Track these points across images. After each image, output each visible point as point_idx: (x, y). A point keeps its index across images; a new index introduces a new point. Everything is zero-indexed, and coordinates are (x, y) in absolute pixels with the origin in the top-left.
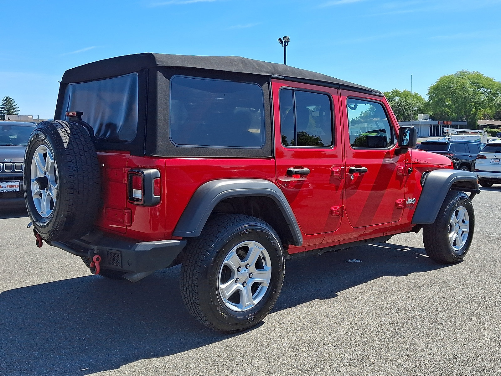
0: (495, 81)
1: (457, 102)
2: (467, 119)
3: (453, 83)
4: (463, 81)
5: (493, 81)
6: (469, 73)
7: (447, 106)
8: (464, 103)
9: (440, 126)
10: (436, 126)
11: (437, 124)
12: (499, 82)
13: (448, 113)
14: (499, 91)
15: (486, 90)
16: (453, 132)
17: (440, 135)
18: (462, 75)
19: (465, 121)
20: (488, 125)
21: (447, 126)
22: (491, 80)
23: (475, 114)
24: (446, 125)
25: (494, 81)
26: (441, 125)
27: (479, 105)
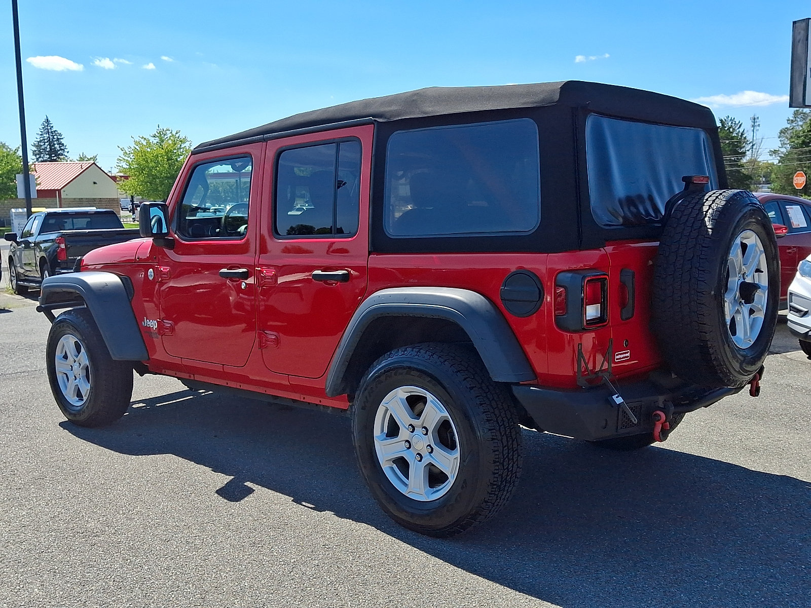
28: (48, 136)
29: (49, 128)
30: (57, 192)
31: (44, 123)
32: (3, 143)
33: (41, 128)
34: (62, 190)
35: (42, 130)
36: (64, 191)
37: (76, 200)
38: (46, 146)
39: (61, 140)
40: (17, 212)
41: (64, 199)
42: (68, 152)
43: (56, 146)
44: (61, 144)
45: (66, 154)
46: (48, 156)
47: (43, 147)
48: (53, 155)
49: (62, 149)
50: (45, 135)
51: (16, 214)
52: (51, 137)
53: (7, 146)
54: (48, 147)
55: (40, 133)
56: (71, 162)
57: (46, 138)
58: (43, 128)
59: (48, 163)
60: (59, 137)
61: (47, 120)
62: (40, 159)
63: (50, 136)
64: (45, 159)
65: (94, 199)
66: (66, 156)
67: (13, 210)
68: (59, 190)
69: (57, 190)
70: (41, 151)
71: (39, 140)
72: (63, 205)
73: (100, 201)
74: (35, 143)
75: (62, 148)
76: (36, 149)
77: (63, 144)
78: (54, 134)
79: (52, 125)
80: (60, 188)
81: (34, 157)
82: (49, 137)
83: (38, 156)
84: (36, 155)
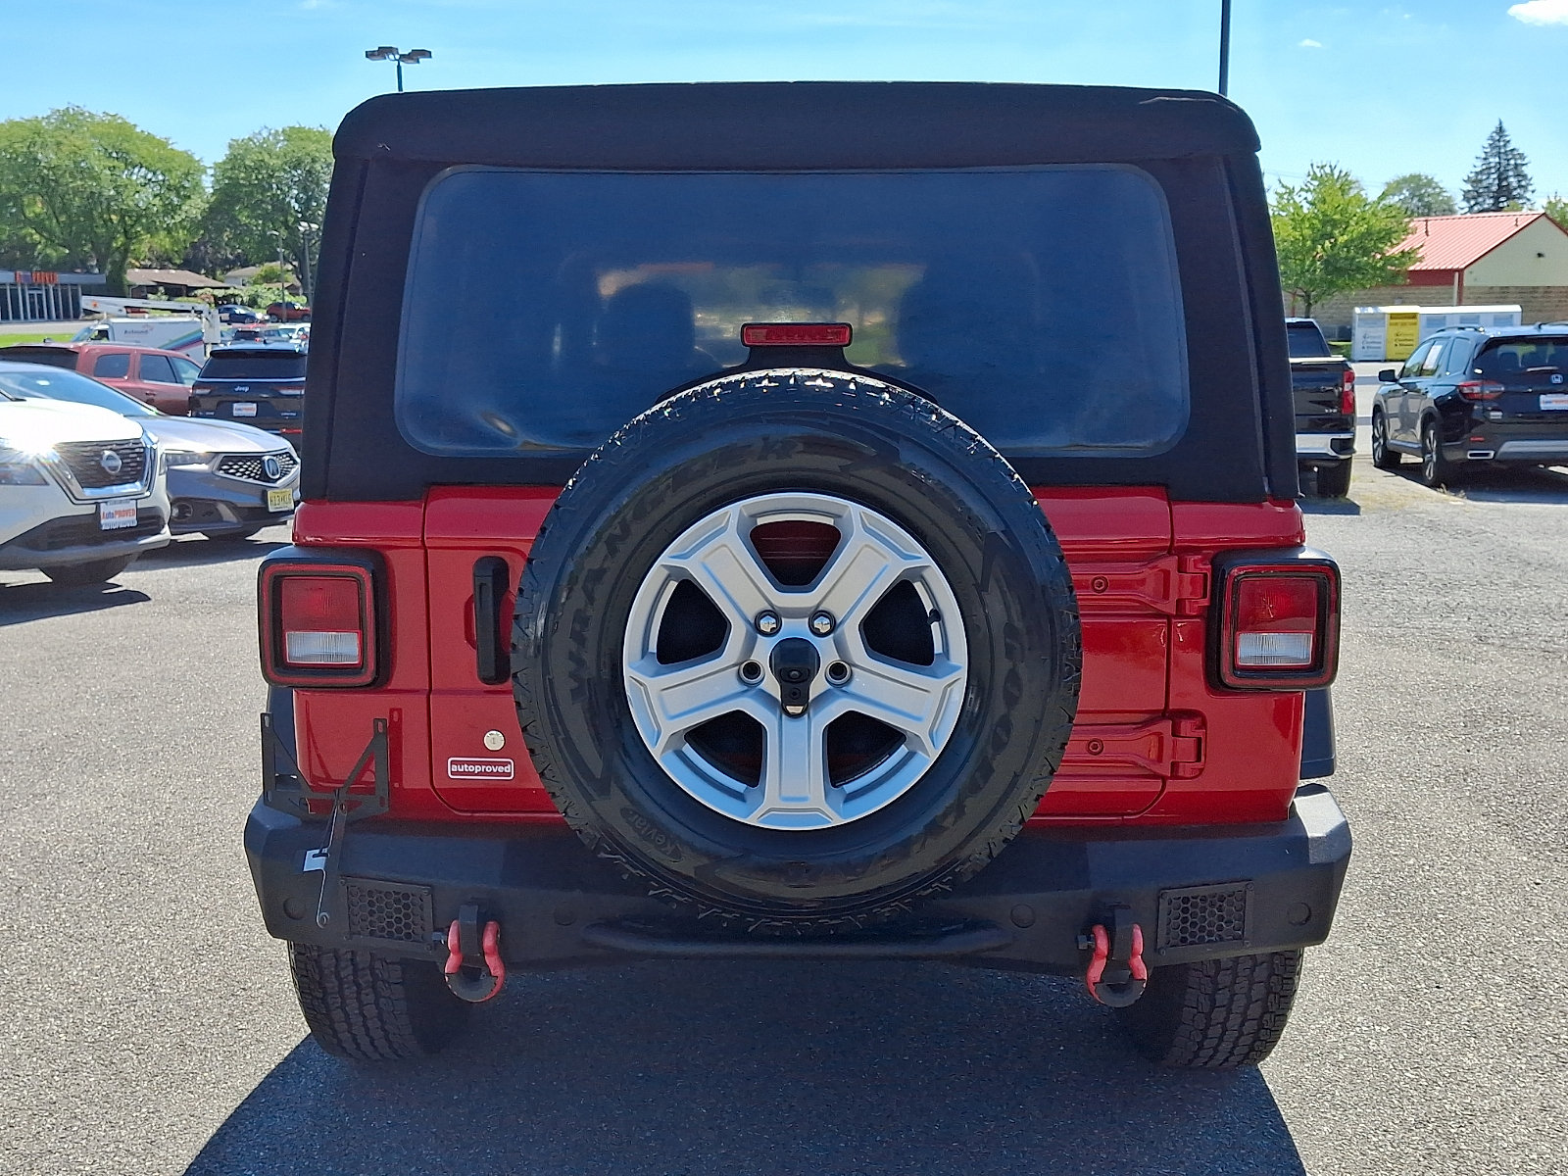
0: (175, 147)
1: (65, 209)
2: (101, 266)
3: (44, 146)
4: (77, 144)
5: (170, 147)
6: (91, 116)
7: (29, 222)
8: (88, 214)
9: (19, 288)
10: (8, 288)
11: (12, 281)
12: (186, 152)
13: (35, 245)
14: (189, 179)
15: (150, 176)
16: (114, 310)
17: (26, 318)
18: (70, 119)
19: (96, 271)
20: (160, 284)
21: (44, 288)
22: (163, 144)
23: (125, 251)
24: (40, 285)
25: (172, 149)
26: (22, 285)
27: (134, 221)
28: (1497, 160)
29: (1502, 144)
30: (1457, 274)
31: (1494, 135)
32: (1430, 178)
33: (1487, 146)
34: (1466, 271)
35: (1488, 150)
36: (1471, 272)
37: (1495, 290)
38: (1491, 181)
39: (1524, 168)
40: (1365, 314)
41: (1469, 288)
42: (1533, 192)
43: (1511, 179)
44: (1521, 176)
45: (1528, 195)
46: (1491, 201)
47: (1485, 184)
48: (1502, 199)
49: (1520, 187)
50: (1491, 160)
51: (1362, 317)
52: (1504, 163)
53: (1436, 183)
54: (1497, 182)
55: (1484, 156)
56: (1529, 212)
57: (1492, 165)
58: (1490, 145)
59: (1491, 214)
60: (1519, 162)
61: (1501, 128)
62: (1476, 208)
63: (1502, 161)
64: (1486, 206)
65: (1533, 288)
66: (1529, 200)
67: (1357, 310)
68: (1460, 271)
69: (1457, 270)
70: (1481, 191)
71: (1478, 170)
72: (1464, 300)
73: (1546, 292)
74: (1472, 175)
75: (1523, 183)
76: (1470, 188)
77: (1525, 176)
78: (1510, 156)
79: (1507, 139)
80: (1463, 266)
81: (1465, 204)
82: (1500, 163)
83: (1473, 202)
84: (1468, 202)
